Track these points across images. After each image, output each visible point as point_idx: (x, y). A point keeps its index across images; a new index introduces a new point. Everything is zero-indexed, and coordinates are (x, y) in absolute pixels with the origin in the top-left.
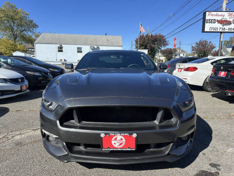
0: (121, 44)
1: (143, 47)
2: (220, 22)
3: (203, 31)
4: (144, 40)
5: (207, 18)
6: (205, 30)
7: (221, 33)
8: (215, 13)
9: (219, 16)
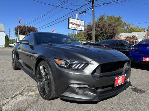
0: (4, 30)
1: (22, 34)
2: (76, 24)
3: (68, 28)
4: (22, 29)
5: (70, 21)
6: (70, 28)
7: (76, 30)
8: (73, 19)
9: (75, 21)
